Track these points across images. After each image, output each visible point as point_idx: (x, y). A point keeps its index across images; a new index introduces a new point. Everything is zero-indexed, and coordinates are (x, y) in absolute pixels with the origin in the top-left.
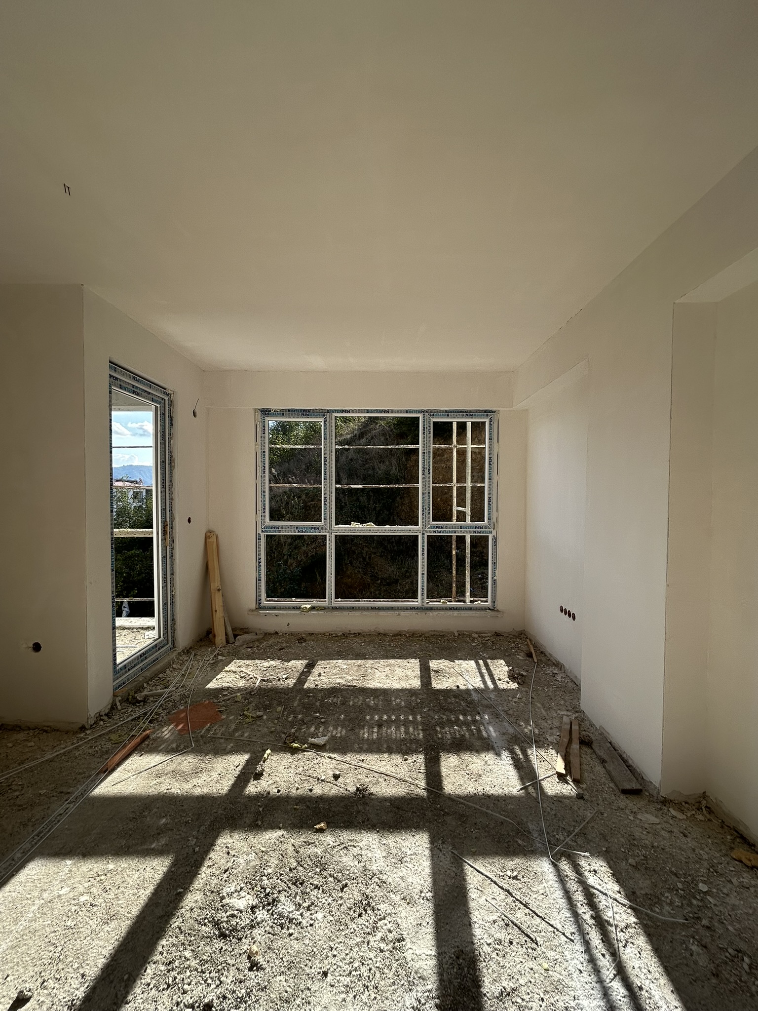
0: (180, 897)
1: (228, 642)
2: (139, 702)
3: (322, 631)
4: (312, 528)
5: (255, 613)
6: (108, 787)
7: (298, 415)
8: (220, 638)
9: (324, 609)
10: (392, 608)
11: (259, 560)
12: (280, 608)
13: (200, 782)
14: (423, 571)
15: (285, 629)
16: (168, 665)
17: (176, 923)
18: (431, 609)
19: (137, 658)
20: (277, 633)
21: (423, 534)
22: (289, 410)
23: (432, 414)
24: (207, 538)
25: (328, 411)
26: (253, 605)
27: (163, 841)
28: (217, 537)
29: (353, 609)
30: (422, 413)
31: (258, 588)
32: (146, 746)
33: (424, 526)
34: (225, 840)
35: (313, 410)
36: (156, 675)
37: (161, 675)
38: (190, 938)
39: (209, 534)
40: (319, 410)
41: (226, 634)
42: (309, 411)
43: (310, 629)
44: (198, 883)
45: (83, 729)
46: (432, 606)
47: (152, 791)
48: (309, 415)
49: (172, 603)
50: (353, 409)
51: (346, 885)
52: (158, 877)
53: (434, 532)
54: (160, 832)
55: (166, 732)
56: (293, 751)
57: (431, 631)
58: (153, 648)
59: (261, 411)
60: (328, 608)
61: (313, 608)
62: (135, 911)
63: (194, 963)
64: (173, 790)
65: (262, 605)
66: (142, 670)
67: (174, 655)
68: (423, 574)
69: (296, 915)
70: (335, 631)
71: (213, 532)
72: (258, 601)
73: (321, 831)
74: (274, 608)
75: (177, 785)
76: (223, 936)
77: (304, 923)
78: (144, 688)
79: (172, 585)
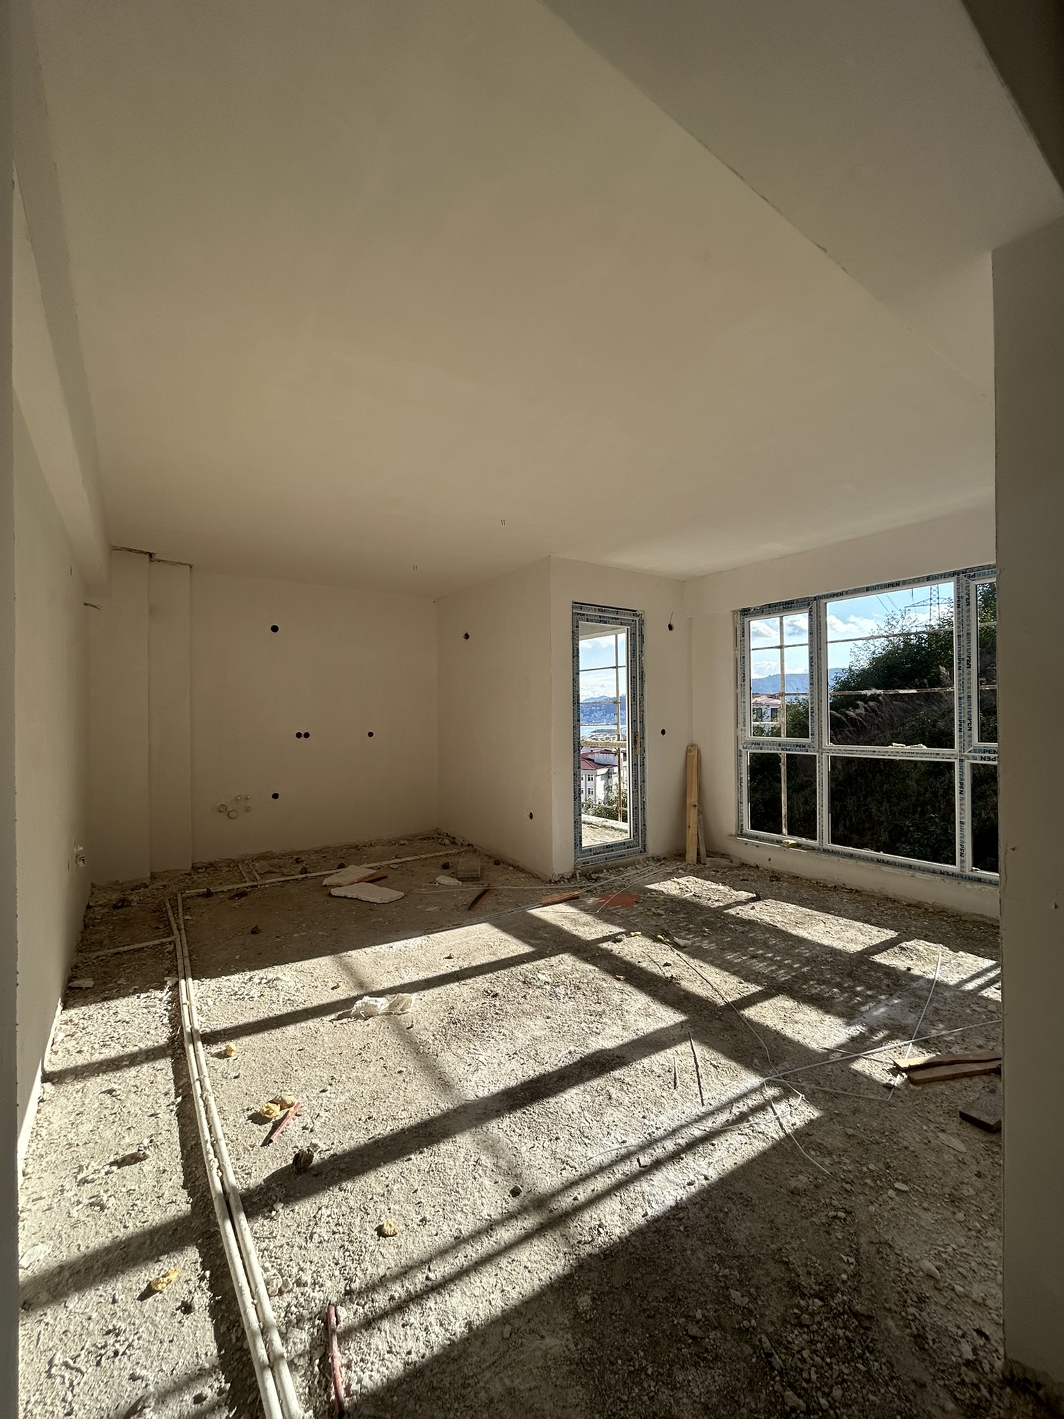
0: (524, 962)
1: (699, 861)
2: (593, 879)
3: (808, 877)
4: (797, 746)
5: (732, 838)
6: (538, 912)
7: (779, 609)
8: (691, 855)
9: (813, 849)
10: (910, 867)
11: (740, 780)
12: (763, 839)
13: (582, 929)
14: (963, 818)
15: (766, 864)
16: (633, 864)
17: (513, 969)
18: (979, 880)
19: (603, 847)
20: (757, 867)
21: (961, 761)
22: (770, 606)
23: (972, 574)
24: (688, 751)
25: (815, 598)
26: (733, 831)
27: (537, 942)
28: (699, 752)
29: (851, 856)
30: (956, 576)
31: (739, 812)
32: (571, 901)
33: (963, 748)
34: (565, 956)
35: (797, 600)
36: (617, 867)
37: (621, 869)
38: (513, 976)
39: (689, 748)
40: (805, 599)
41: (698, 854)
42: (792, 602)
43: (796, 871)
44: (534, 963)
45: (550, 882)
46: (979, 876)
47: (554, 922)
48: (791, 607)
49: (643, 809)
50: (846, 590)
51: (600, 1003)
52: (522, 952)
53: (982, 758)
54: (541, 938)
55: (591, 901)
56: (657, 940)
57: (976, 915)
58: (620, 844)
59: (741, 611)
60: (819, 849)
61: (798, 846)
62: (503, 957)
63: (505, 983)
64: (564, 927)
65: (744, 831)
66: (606, 859)
67: (641, 857)
68: (962, 823)
69: (562, 996)
70: (824, 880)
71: (696, 745)
72: (740, 826)
73: (619, 979)
74: (756, 838)
75: (569, 925)
76: (524, 982)
77: (562, 1000)
78: (602, 872)
79: (643, 792)
